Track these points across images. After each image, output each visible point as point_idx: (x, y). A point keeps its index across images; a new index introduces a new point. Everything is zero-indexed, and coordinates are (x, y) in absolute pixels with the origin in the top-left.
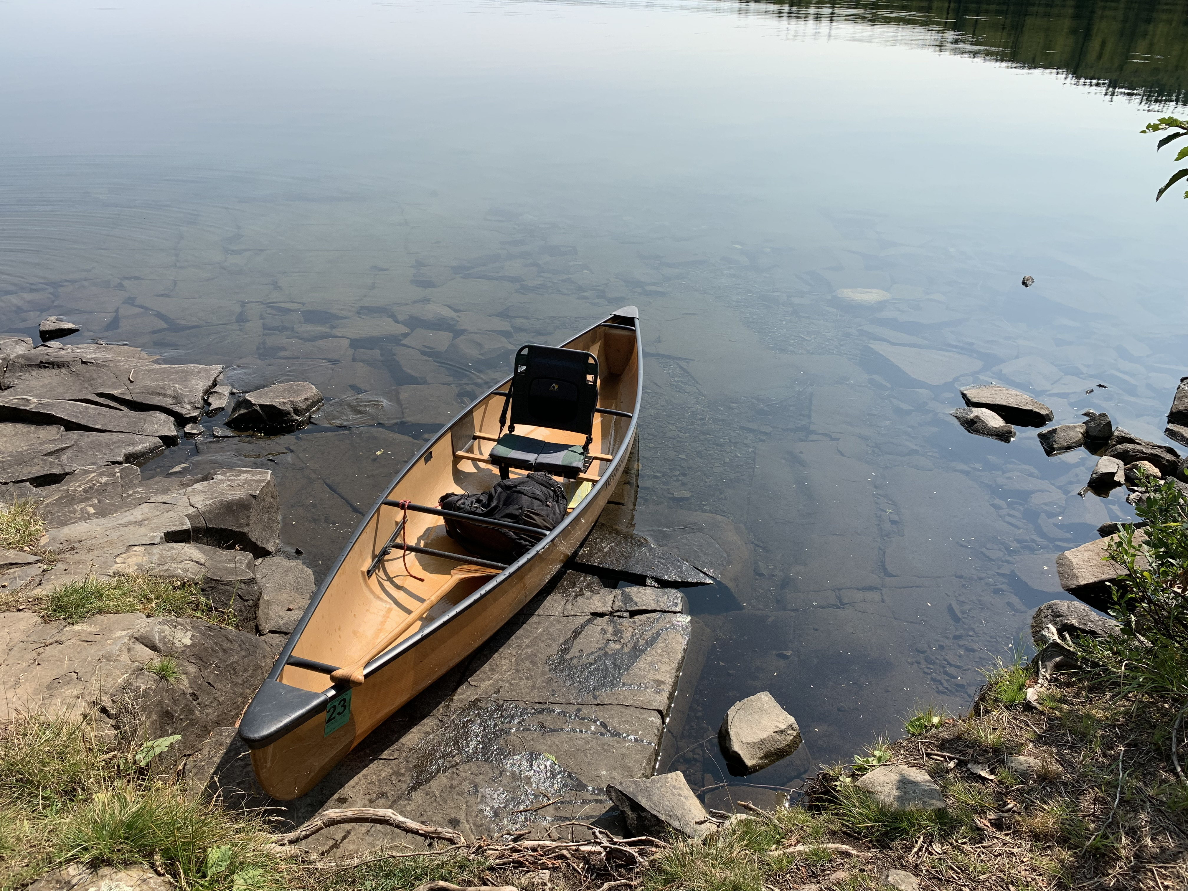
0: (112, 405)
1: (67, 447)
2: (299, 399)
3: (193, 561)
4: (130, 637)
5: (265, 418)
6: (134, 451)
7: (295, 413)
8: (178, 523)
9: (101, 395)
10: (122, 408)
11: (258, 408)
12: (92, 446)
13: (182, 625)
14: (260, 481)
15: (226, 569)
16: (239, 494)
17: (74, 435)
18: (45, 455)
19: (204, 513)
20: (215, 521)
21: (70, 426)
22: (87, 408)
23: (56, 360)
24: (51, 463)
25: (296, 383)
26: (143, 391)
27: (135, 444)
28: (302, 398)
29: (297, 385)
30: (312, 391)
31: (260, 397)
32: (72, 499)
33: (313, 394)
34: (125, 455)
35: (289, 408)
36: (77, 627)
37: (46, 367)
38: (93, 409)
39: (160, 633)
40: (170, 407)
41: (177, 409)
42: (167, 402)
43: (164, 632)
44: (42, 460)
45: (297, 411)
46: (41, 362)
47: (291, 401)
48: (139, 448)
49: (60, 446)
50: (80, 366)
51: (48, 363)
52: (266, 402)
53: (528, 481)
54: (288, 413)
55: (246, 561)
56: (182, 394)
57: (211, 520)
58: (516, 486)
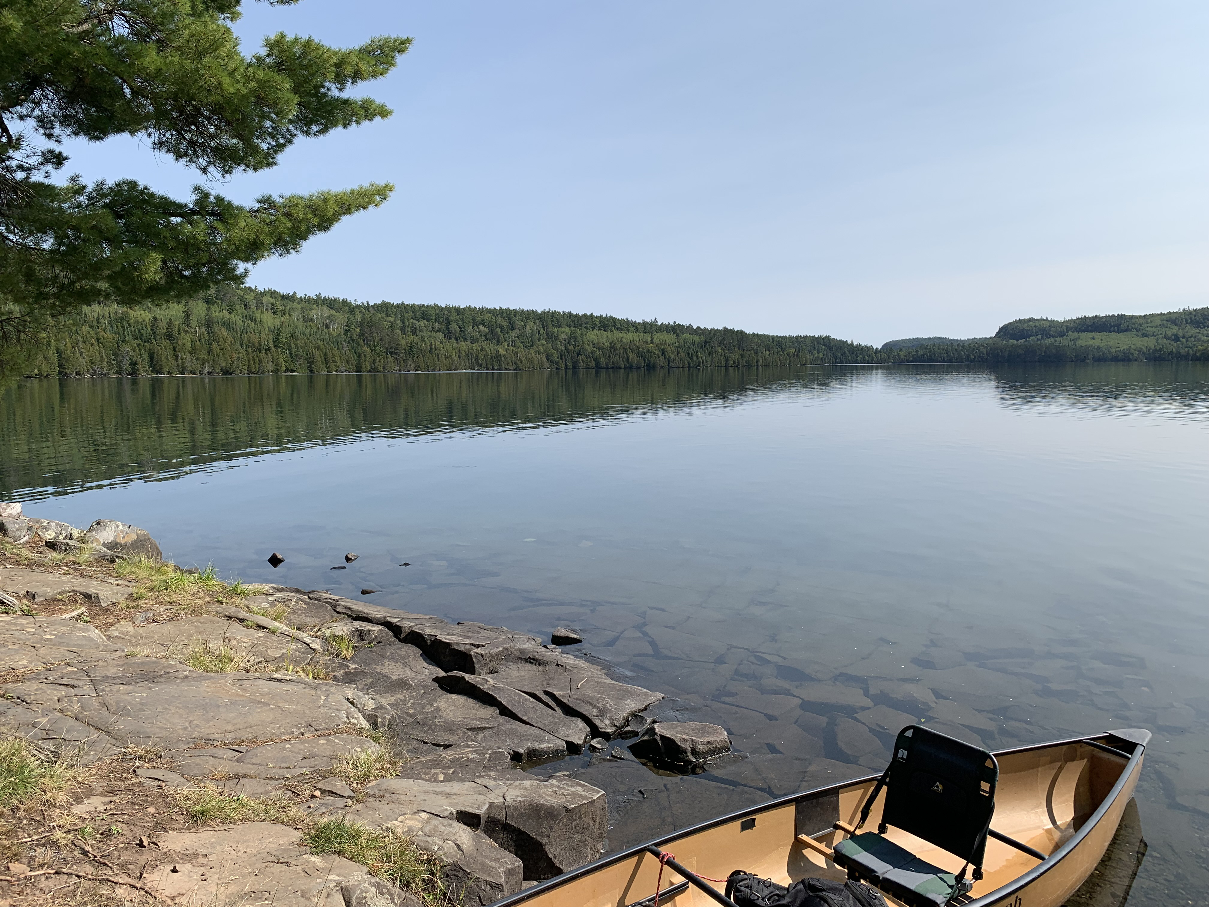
0: (550, 704)
1: (489, 728)
2: (702, 741)
3: (455, 844)
4: (338, 884)
5: (663, 750)
6: (537, 748)
7: (692, 754)
8: (475, 806)
9: (547, 693)
10: (557, 708)
11: (658, 738)
12: (508, 732)
13: (391, 895)
14: (586, 798)
15: (483, 865)
16: (554, 801)
17: (502, 719)
18: (469, 729)
19: (509, 807)
20: (517, 819)
21: (505, 712)
22: (527, 700)
23: (540, 658)
24: (469, 736)
25: (710, 725)
26: (580, 698)
27: (542, 741)
28: (705, 740)
29: (709, 727)
30: (721, 736)
31: (666, 729)
32: (438, 764)
33: (718, 740)
34: (528, 749)
35: (687, 746)
36: (313, 858)
37: (531, 663)
38: (532, 702)
39: (362, 892)
40: (592, 718)
41: (597, 722)
42: (591, 712)
43: (366, 893)
44: (464, 732)
45: (694, 752)
46: (529, 658)
47: (692, 740)
48: (543, 746)
49: (484, 725)
50: (554, 667)
51: (533, 659)
52: (668, 734)
53: (842, 891)
54: (685, 751)
55: (509, 867)
56: (608, 709)
57: (512, 817)
58: (824, 890)
